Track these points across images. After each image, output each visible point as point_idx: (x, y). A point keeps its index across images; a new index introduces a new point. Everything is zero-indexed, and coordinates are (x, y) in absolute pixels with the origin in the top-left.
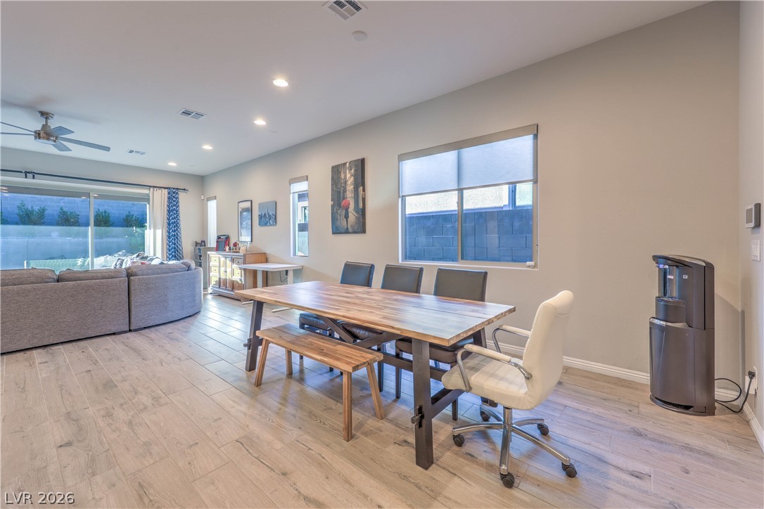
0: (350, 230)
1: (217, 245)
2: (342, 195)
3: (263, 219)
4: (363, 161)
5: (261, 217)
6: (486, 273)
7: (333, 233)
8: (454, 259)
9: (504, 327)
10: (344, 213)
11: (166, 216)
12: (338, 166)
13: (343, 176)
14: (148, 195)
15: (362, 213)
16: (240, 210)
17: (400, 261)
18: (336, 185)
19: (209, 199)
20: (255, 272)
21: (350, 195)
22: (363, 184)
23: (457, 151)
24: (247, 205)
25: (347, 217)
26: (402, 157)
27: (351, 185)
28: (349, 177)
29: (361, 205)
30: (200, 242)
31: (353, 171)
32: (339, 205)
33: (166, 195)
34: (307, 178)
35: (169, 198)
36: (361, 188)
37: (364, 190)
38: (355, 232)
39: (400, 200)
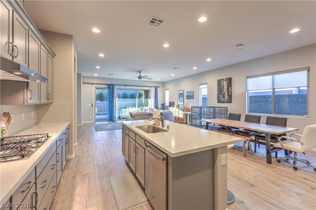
0: (225, 102)
1: (169, 105)
2: (222, 90)
3: (188, 97)
4: (231, 78)
5: (187, 96)
6: (287, 119)
7: (218, 103)
8: (271, 113)
9: (294, 134)
10: (223, 96)
11: (154, 96)
12: (220, 80)
13: (222, 83)
14: (150, 89)
15: (230, 96)
16: (179, 94)
17: (247, 113)
18: (219, 86)
19: (166, 90)
20: (187, 114)
21: (225, 90)
22: (231, 86)
23: (272, 76)
24: (182, 92)
25: (224, 97)
26: (248, 77)
27: (226, 86)
28: (225, 84)
29: (230, 94)
30: (163, 104)
31: (227, 82)
32: (221, 93)
33: (154, 89)
34: (207, 84)
35: (155, 90)
36: (230, 88)
37: (231, 88)
38: (227, 103)
39: (247, 92)
